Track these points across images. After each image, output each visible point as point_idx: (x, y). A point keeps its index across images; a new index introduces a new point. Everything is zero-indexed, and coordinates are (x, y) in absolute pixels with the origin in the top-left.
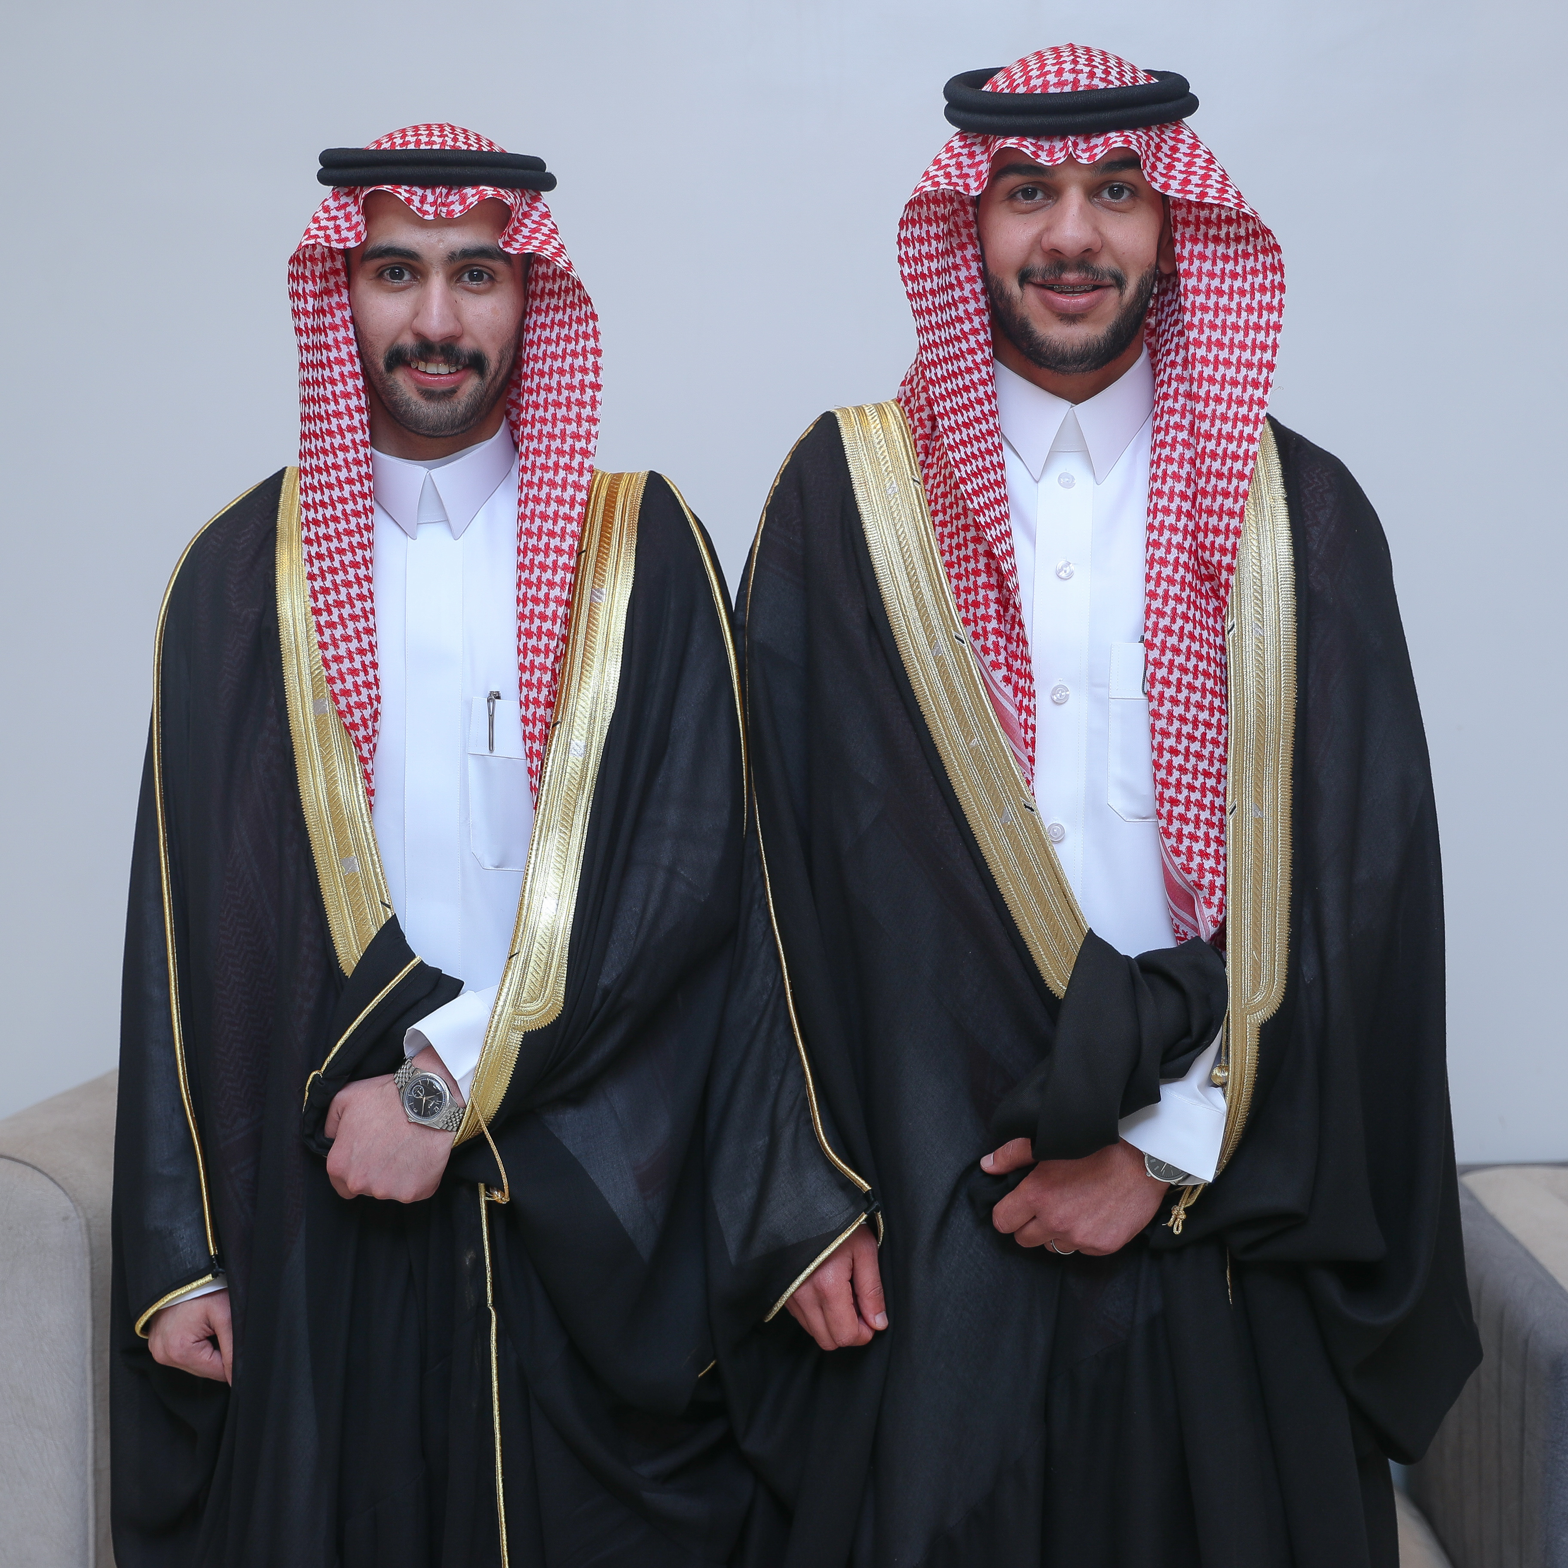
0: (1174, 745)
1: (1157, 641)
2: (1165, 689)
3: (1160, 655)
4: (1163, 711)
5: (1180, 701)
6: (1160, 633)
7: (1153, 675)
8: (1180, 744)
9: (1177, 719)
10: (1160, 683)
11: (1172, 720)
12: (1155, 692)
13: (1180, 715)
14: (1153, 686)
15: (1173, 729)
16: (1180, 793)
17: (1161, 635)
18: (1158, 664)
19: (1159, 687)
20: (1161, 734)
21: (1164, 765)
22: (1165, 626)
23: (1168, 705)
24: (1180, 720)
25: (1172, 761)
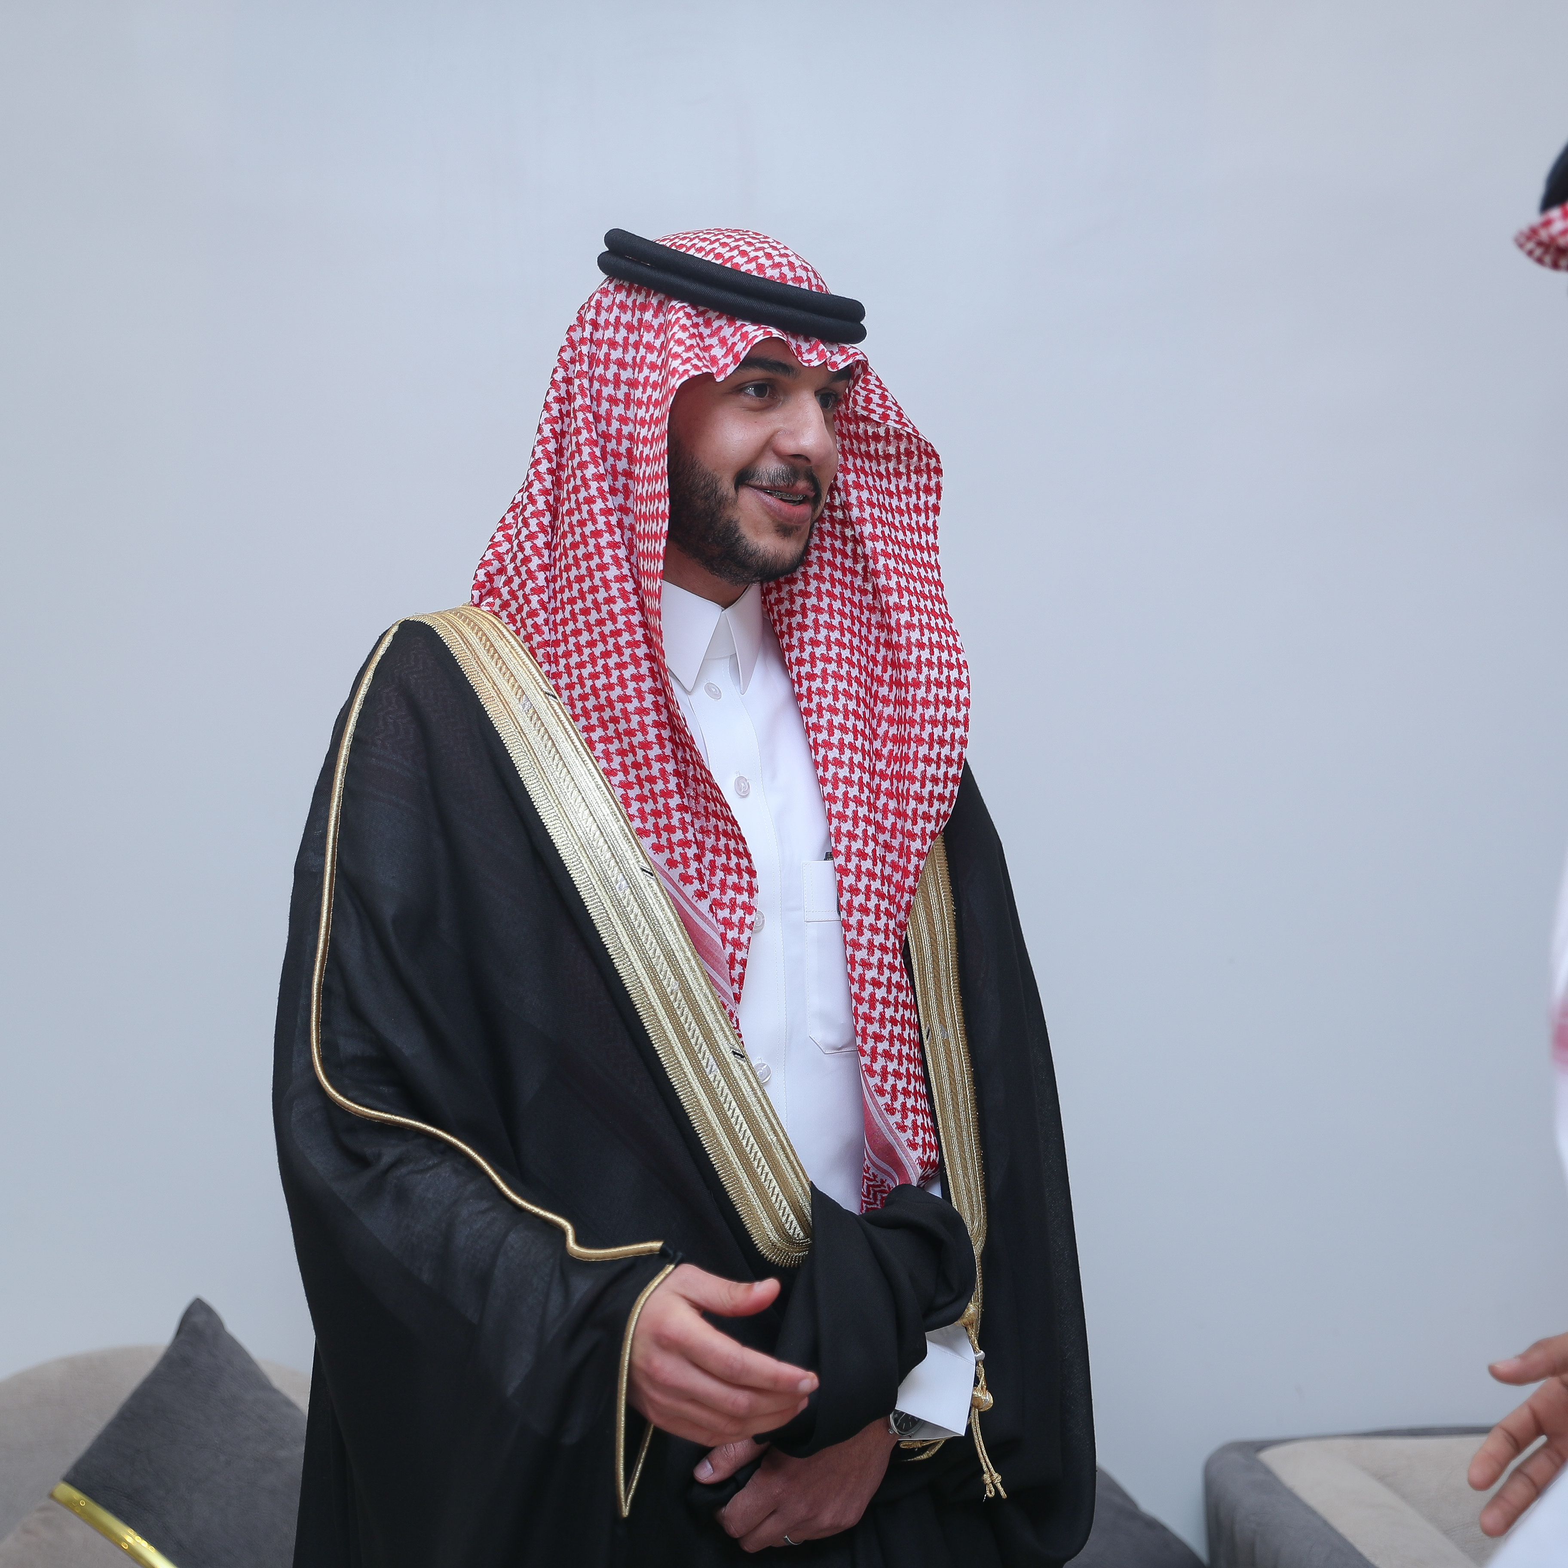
0: (876, 977)
1: (851, 866)
2: (864, 917)
3: (856, 881)
4: (863, 940)
5: (880, 929)
6: (853, 857)
7: (850, 903)
8: (882, 975)
9: (878, 949)
10: (858, 910)
11: (873, 950)
12: (853, 921)
13: (881, 944)
14: (850, 914)
15: (874, 960)
16: (885, 1028)
17: (855, 860)
18: (854, 891)
19: (857, 915)
20: (862, 966)
21: (867, 999)
22: (858, 850)
23: (867, 934)
24: (881, 950)
25: (875, 994)
